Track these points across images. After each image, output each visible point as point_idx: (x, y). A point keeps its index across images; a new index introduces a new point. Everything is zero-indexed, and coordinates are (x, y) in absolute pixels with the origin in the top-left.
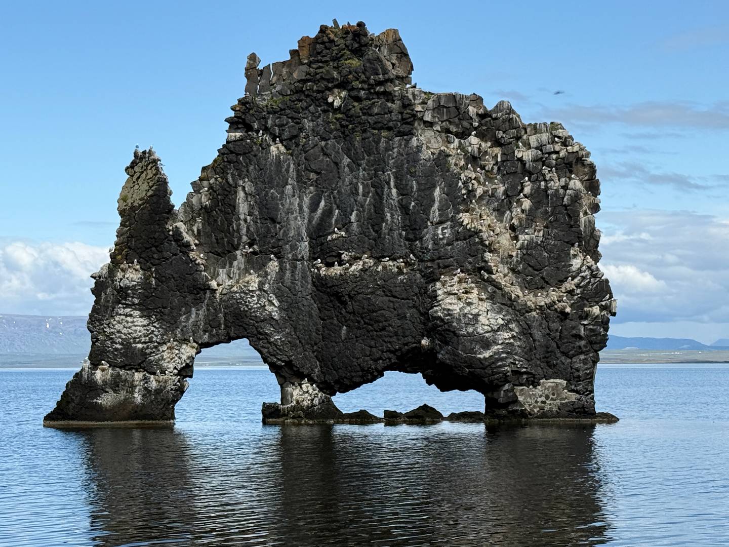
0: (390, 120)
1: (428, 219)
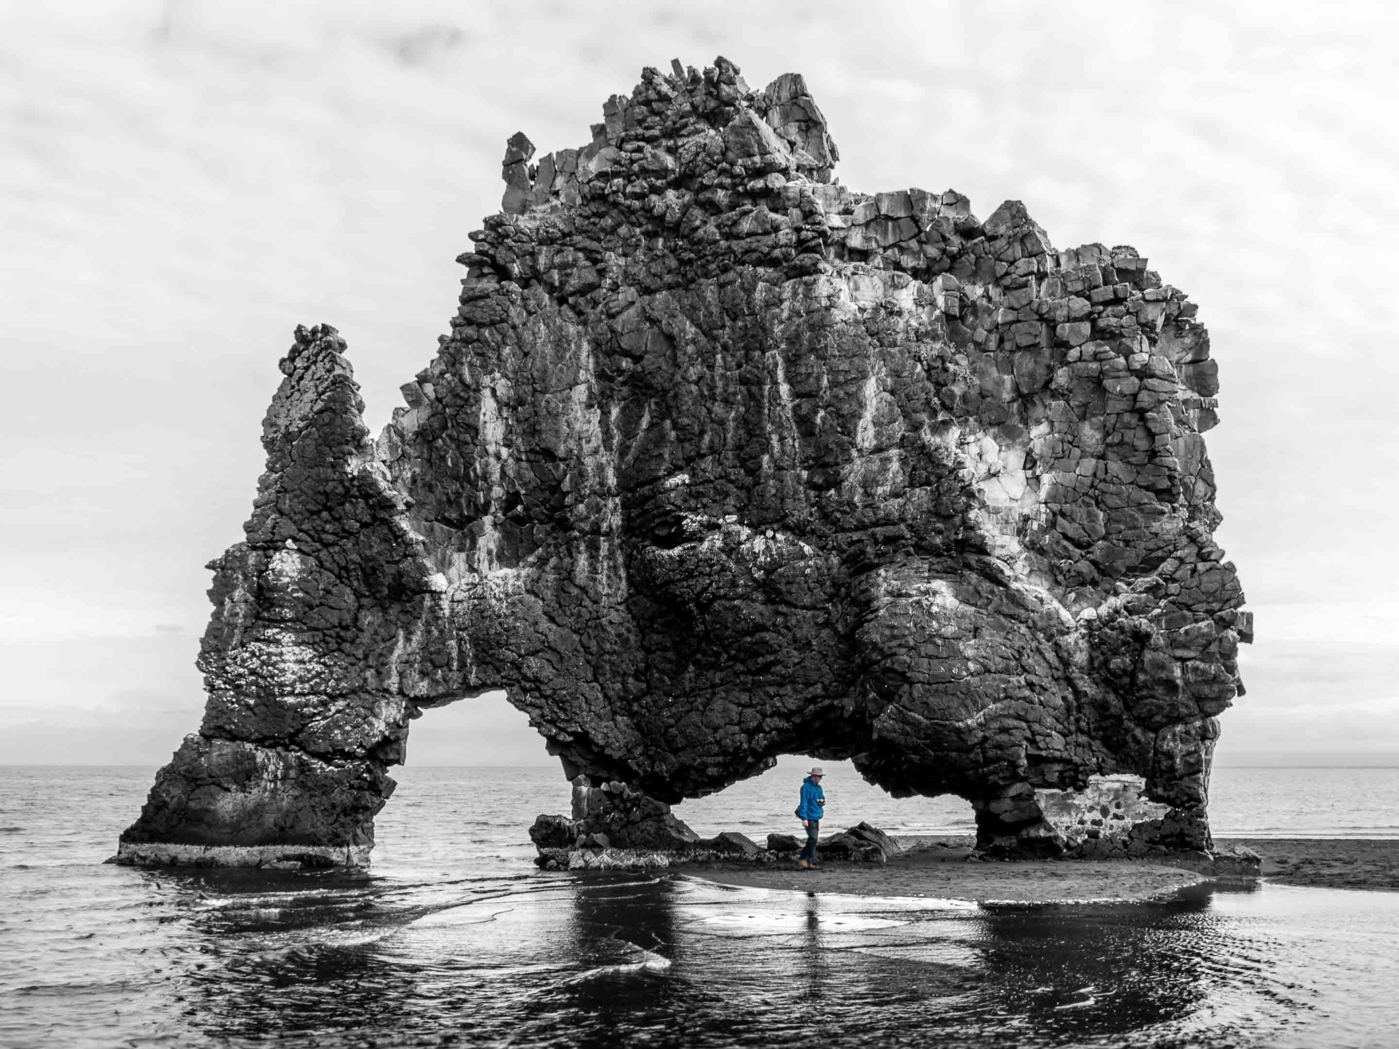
0: (775, 246)
1: (853, 444)
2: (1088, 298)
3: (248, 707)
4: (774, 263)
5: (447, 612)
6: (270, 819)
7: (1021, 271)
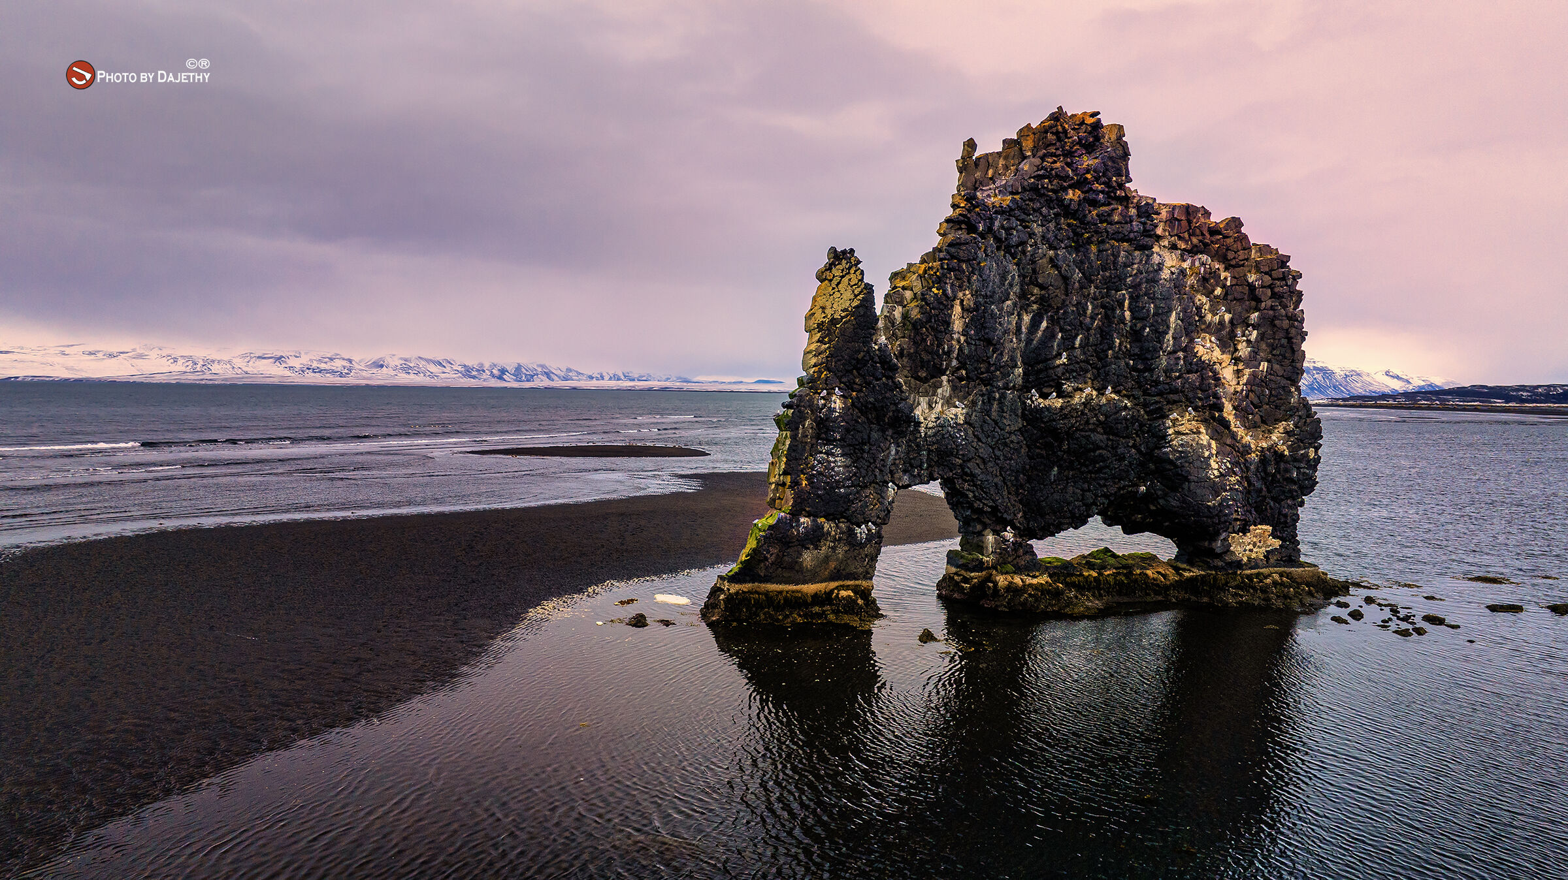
0: (1131, 231)
1: (1161, 348)
2: (1271, 276)
3: (819, 496)
4: (1129, 240)
5: (923, 435)
6: (832, 565)
7: (1240, 258)
